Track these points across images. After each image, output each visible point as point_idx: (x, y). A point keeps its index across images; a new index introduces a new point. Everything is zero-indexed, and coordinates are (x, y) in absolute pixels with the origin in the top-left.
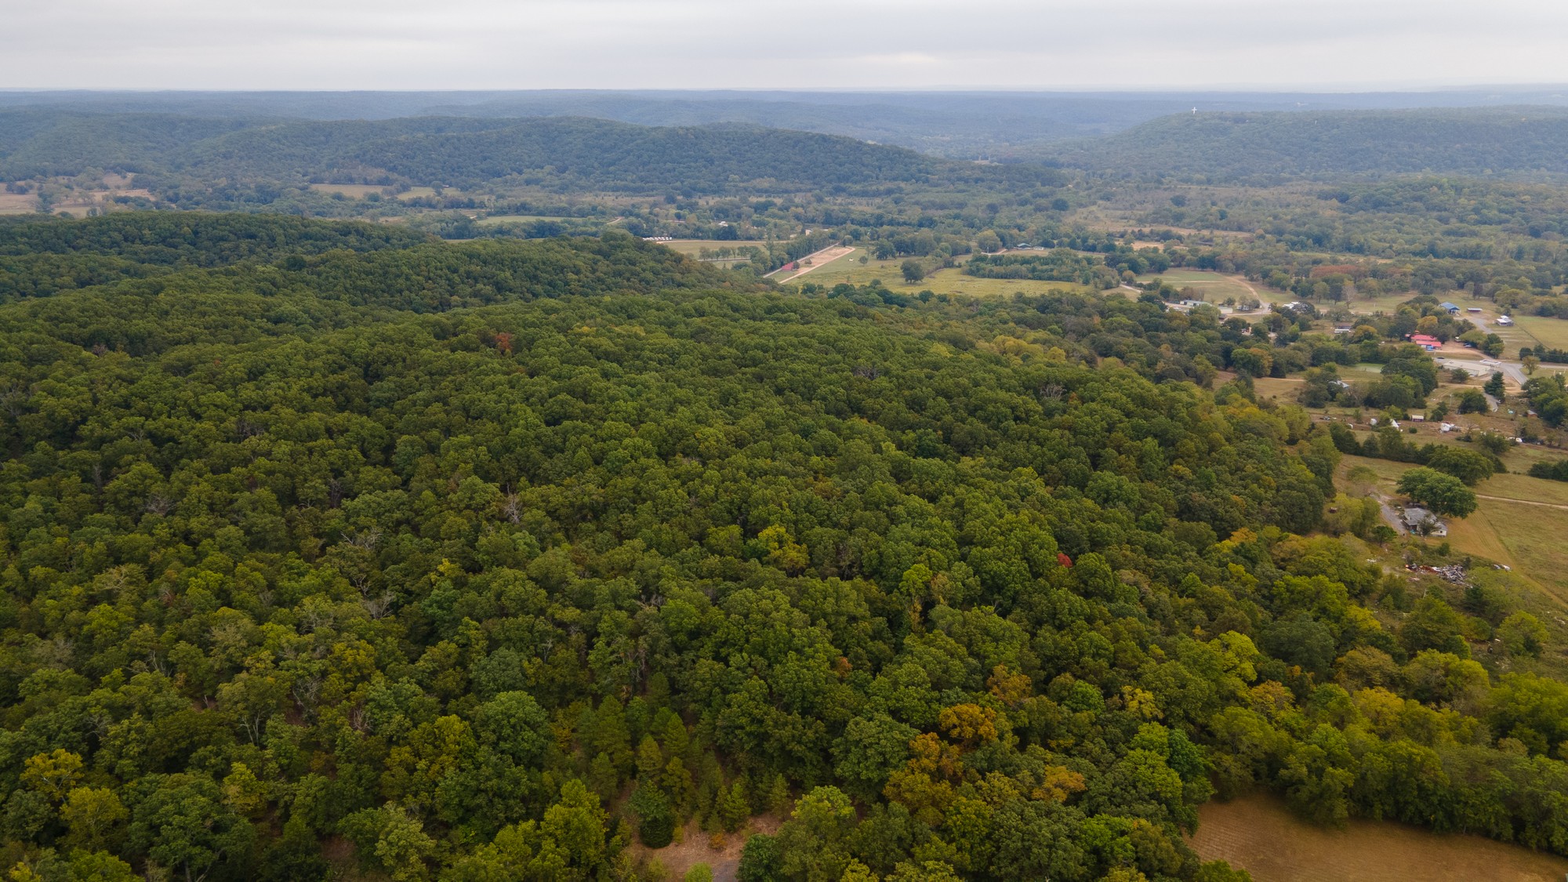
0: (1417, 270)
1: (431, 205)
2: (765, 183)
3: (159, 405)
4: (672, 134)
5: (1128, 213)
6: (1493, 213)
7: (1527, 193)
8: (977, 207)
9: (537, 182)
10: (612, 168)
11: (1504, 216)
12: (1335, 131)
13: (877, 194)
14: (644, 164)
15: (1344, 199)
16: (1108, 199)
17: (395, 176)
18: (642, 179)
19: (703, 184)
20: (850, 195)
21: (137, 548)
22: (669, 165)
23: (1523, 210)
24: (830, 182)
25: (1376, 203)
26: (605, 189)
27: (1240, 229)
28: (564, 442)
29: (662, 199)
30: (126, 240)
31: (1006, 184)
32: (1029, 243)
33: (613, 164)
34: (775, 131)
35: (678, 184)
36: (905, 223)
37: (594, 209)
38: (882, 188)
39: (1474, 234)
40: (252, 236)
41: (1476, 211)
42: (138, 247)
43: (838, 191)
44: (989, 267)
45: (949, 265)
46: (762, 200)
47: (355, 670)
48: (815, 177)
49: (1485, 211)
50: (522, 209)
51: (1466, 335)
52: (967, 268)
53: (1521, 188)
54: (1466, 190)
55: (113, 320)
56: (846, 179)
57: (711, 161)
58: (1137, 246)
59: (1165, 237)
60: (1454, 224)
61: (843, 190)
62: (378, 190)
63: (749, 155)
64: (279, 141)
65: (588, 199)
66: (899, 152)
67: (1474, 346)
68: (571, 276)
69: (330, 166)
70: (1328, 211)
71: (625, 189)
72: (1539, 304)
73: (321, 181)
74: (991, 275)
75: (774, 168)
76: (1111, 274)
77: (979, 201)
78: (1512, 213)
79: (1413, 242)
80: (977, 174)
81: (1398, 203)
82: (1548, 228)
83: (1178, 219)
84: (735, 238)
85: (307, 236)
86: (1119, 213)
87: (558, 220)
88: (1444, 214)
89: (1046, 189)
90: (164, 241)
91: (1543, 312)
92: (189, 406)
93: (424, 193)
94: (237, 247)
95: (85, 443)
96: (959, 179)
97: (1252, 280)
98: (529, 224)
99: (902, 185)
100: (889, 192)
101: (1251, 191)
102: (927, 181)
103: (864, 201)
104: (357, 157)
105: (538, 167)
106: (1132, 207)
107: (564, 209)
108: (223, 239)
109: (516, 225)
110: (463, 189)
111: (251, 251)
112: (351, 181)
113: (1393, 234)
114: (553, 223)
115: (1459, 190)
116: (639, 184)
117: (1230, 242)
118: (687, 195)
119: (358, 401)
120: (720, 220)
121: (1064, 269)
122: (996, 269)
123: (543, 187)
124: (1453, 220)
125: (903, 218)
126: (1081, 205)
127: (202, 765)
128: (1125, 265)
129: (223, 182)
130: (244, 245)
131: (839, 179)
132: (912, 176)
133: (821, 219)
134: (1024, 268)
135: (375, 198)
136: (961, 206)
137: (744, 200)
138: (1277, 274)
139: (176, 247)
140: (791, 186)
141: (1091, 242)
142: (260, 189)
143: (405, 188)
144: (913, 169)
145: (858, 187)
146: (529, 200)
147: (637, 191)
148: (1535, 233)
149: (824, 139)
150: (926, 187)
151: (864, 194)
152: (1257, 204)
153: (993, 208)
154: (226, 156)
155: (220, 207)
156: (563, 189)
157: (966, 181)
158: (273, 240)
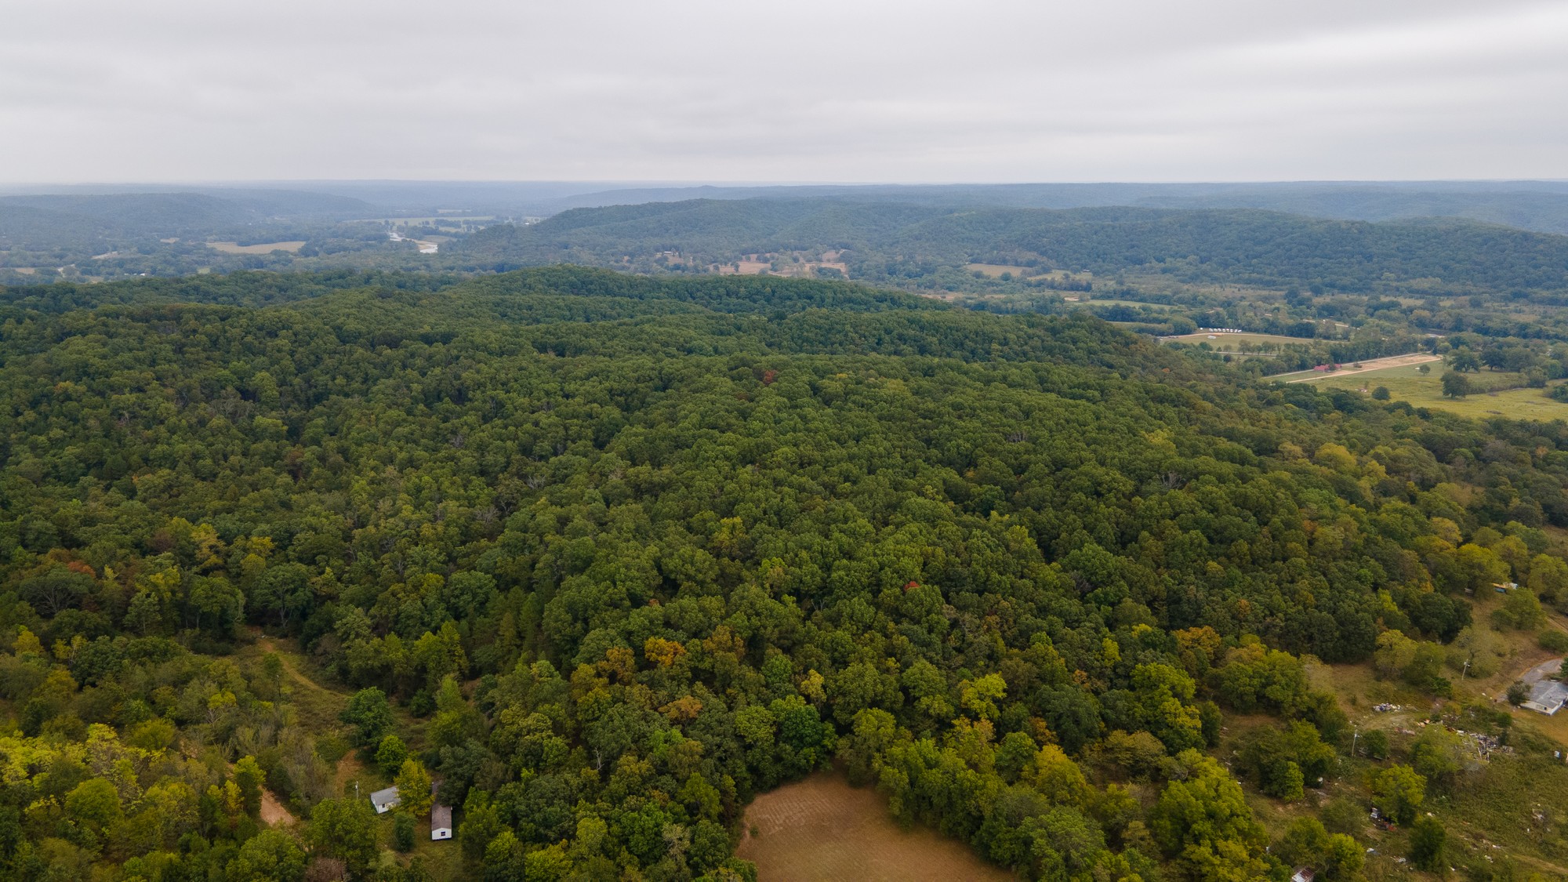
2: (1431, 283)
4: (1333, 227)
18: (1281, 274)
19: (1346, 281)
20: (1531, 300)
22: (1317, 260)
29: (1279, 293)
37: (1195, 298)
40: (810, 298)
46: (1394, 300)
57: (1369, 258)
62: (1018, 271)
63: (1421, 253)
68: (995, 346)
73: (980, 261)
75: (1445, 268)
85: (850, 300)
107: (1165, 296)
110: (1097, 274)
114: (1128, 308)
118: (1316, 291)
129: (900, 259)
140: (1457, 289)
142: (923, 265)
143: (1046, 271)
154: (917, 238)
156: (1188, 278)
158: (823, 300)
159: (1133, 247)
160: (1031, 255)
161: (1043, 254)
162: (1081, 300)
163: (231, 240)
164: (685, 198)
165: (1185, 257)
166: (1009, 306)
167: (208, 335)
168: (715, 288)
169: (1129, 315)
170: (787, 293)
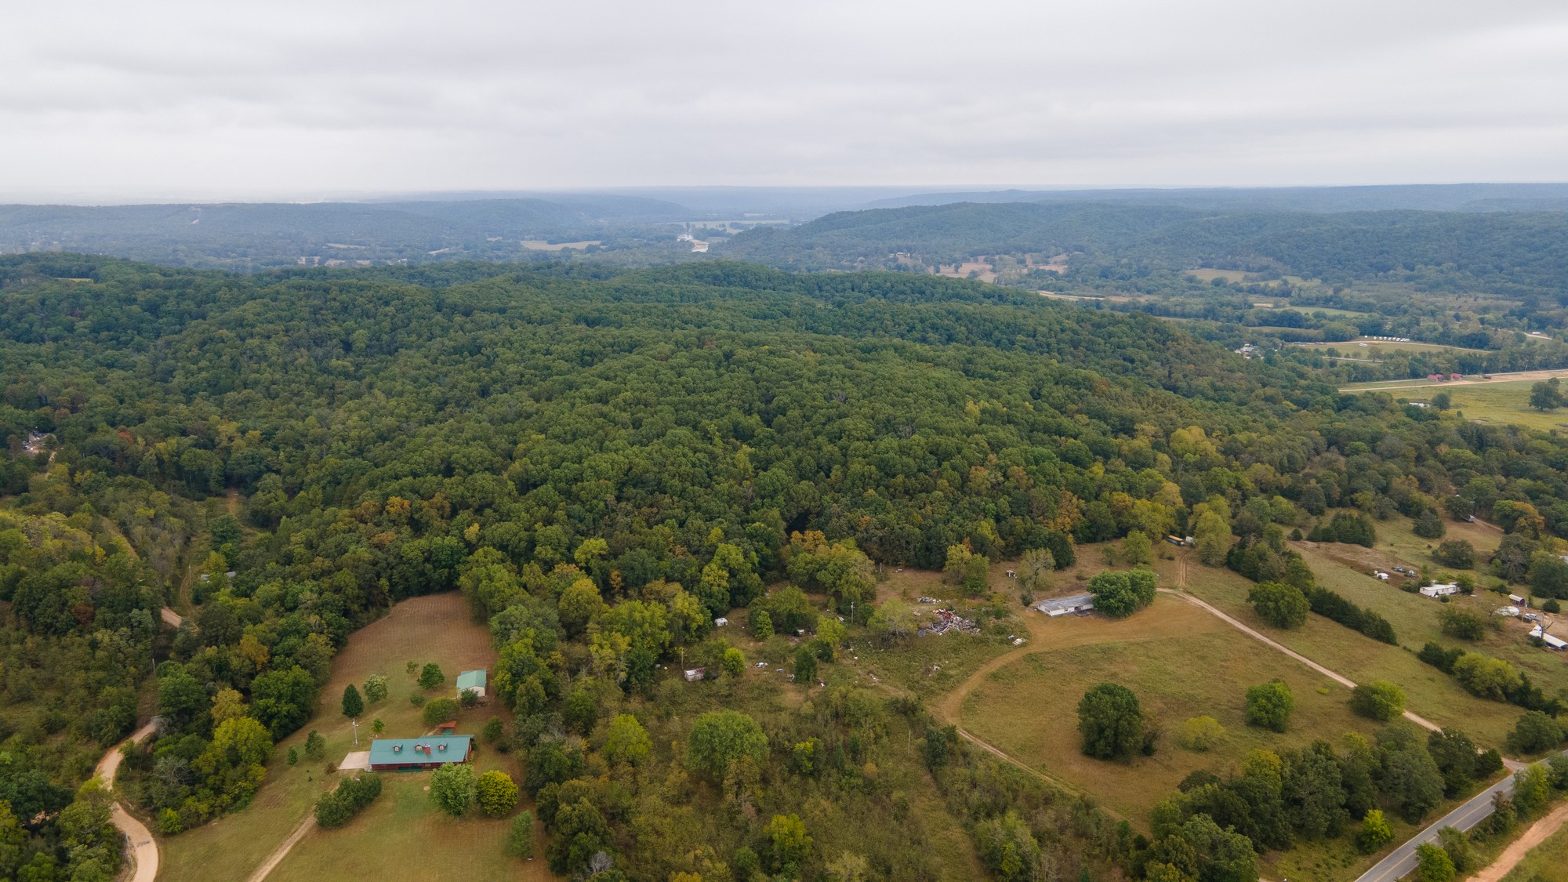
143: (1274, 277)
159: (1382, 253)
160: (1265, 261)
161: (1280, 259)
162: (1276, 306)
163: (544, 239)
164: (950, 202)
165: (1439, 264)
166: (1178, 309)
167: (342, 303)
168: (842, 282)
169: (1297, 321)
170: (902, 287)
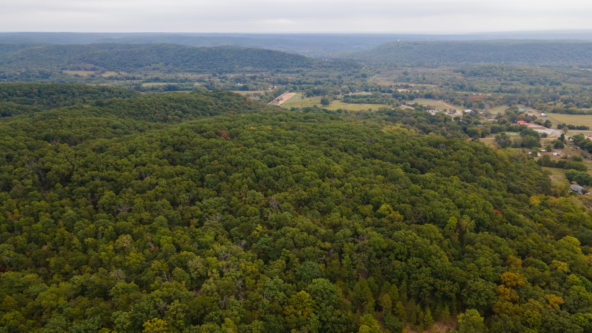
0: (504, 97)
1: (117, 79)
2: (249, 68)
3: (102, 166)
4: (210, 49)
5: (389, 78)
6: (515, 77)
7: (525, 69)
8: (334, 77)
9: (158, 69)
10: (187, 63)
11: (520, 78)
12: (450, 48)
13: (293, 72)
14: (200, 62)
15: (463, 72)
16: (379, 73)
17: (98, 67)
18: (200, 67)
19: (225, 69)
20: (283, 73)
21: (126, 228)
22: (210, 62)
23: (525, 76)
24: (274, 68)
25: (475, 74)
26: (186, 71)
27: (431, 83)
28: (279, 174)
29: (211, 75)
30: (9, 95)
31: (340, 68)
32: (360, 90)
33: (187, 62)
34: (250, 49)
35: (215, 69)
36: (309, 83)
37: (186, 79)
38: (295, 70)
39: (511, 84)
41: (509, 76)
42: (15, 98)
43: (278, 71)
44: (352, 99)
45: (335, 99)
46: (253, 75)
47: (252, 275)
48: (268, 66)
49: (512, 76)
50: (157, 80)
51: (535, 121)
52: (343, 100)
53: (523, 68)
54: (505, 69)
55: (52, 130)
56: (280, 67)
57: (227, 60)
58: (400, 90)
59: (407, 87)
60: (503, 81)
61: (280, 71)
62: (92, 73)
63: (241, 58)
64: (44, 53)
65: (181, 76)
66: (299, 56)
67: (539, 124)
69: (69, 63)
70: (459, 77)
71: (194, 71)
72: (552, 109)
73: (66, 69)
74: (353, 102)
75: (252, 63)
76: (397, 101)
77: (334, 74)
78: (521, 77)
79: (493, 88)
80: (329, 64)
81: (483, 74)
82: (535, 82)
83: (408, 80)
84: (248, 90)
85: (88, 92)
86: (385, 78)
87: (176, 84)
88: (499, 77)
89: (356, 70)
90: (26, 95)
91: (554, 111)
92: (114, 166)
93: (113, 74)
94: (59, 97)
95: (75, 184)
96: (323, 66)
97: (447, 102)
98: (164, 86)
99: (302, 69)
100: (298, 72)
101: (430, 70)
102: (311, 67)
103: (289, 75)
104: (80, 59)
105: (157, 63)
106: (389, 76)
107: (174, 80)
108: (52, 94)
109: (159, 86)
110: (128, 72)
111: (66, 99)
112: (79, 69)
113: (484, 85)
114: (174, 85)
115: (502, 69)
116: (199, 69)
117: (433, 89)
118: (220, 73)
119: (178, 160)
120: (237, 83)
121: (379, 99)
122: (355, 100)
123: (161, 71)
124: (502, 80)
125: (308, 81)
126: (371, 76)
127: (211, 320)
128: (401, 98)
129: (24, 70)
130: (62, 96)
131: (278, 67)
132: (305, 65)
133: (277, 82)
134: (365, 99)
135: (93, 76)
136: (327, 76)
137: (244, 75)
138: (457, 100)
139: (32, 98)
140: (259, 70)
141: (382, 89)
142: (41, 73)
143: (103, 72)
144: (305, 62)
145: (286, 70)
146: (159, 76)
147: (200, 72)
148: (531, 84)
149: (270, 51)
150: (311, 69)
151: (288, 72)
152: (433, 74)
153: (339, 77)
154: (22, 59)
155: (27, 80)
156: (169, 72)
157: (326, 67)
158: (74, 94)
160: (91, 66)
